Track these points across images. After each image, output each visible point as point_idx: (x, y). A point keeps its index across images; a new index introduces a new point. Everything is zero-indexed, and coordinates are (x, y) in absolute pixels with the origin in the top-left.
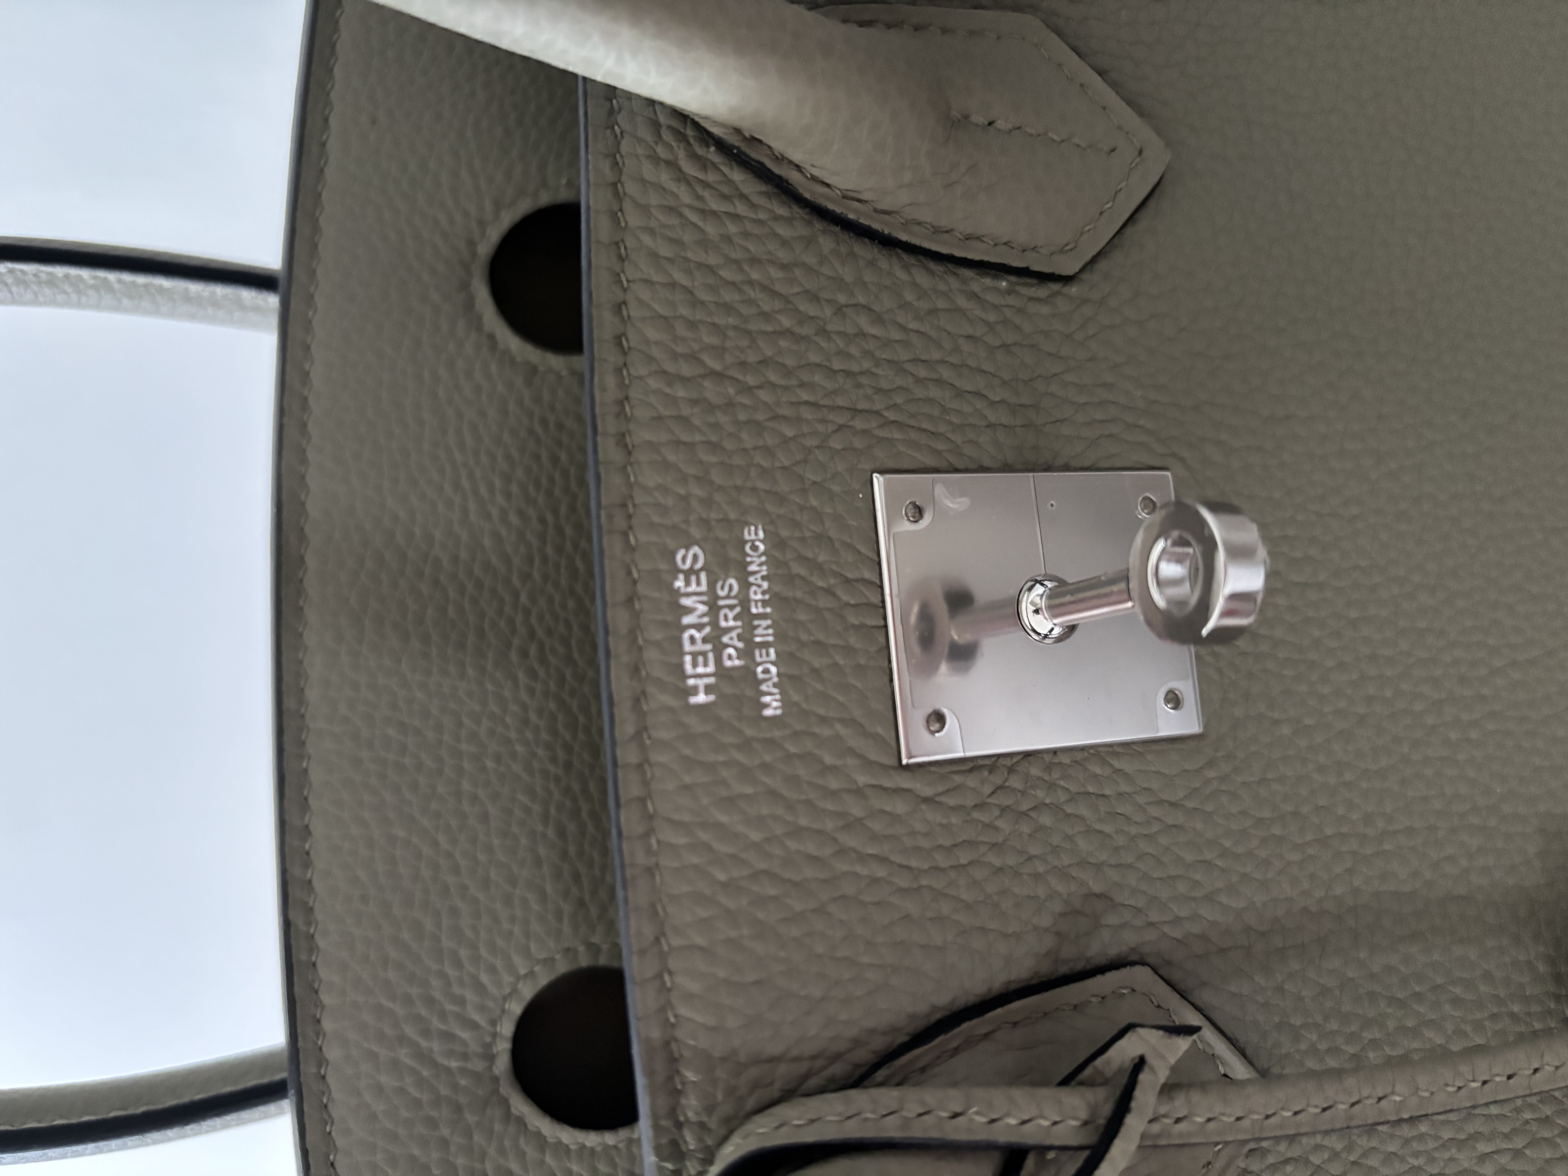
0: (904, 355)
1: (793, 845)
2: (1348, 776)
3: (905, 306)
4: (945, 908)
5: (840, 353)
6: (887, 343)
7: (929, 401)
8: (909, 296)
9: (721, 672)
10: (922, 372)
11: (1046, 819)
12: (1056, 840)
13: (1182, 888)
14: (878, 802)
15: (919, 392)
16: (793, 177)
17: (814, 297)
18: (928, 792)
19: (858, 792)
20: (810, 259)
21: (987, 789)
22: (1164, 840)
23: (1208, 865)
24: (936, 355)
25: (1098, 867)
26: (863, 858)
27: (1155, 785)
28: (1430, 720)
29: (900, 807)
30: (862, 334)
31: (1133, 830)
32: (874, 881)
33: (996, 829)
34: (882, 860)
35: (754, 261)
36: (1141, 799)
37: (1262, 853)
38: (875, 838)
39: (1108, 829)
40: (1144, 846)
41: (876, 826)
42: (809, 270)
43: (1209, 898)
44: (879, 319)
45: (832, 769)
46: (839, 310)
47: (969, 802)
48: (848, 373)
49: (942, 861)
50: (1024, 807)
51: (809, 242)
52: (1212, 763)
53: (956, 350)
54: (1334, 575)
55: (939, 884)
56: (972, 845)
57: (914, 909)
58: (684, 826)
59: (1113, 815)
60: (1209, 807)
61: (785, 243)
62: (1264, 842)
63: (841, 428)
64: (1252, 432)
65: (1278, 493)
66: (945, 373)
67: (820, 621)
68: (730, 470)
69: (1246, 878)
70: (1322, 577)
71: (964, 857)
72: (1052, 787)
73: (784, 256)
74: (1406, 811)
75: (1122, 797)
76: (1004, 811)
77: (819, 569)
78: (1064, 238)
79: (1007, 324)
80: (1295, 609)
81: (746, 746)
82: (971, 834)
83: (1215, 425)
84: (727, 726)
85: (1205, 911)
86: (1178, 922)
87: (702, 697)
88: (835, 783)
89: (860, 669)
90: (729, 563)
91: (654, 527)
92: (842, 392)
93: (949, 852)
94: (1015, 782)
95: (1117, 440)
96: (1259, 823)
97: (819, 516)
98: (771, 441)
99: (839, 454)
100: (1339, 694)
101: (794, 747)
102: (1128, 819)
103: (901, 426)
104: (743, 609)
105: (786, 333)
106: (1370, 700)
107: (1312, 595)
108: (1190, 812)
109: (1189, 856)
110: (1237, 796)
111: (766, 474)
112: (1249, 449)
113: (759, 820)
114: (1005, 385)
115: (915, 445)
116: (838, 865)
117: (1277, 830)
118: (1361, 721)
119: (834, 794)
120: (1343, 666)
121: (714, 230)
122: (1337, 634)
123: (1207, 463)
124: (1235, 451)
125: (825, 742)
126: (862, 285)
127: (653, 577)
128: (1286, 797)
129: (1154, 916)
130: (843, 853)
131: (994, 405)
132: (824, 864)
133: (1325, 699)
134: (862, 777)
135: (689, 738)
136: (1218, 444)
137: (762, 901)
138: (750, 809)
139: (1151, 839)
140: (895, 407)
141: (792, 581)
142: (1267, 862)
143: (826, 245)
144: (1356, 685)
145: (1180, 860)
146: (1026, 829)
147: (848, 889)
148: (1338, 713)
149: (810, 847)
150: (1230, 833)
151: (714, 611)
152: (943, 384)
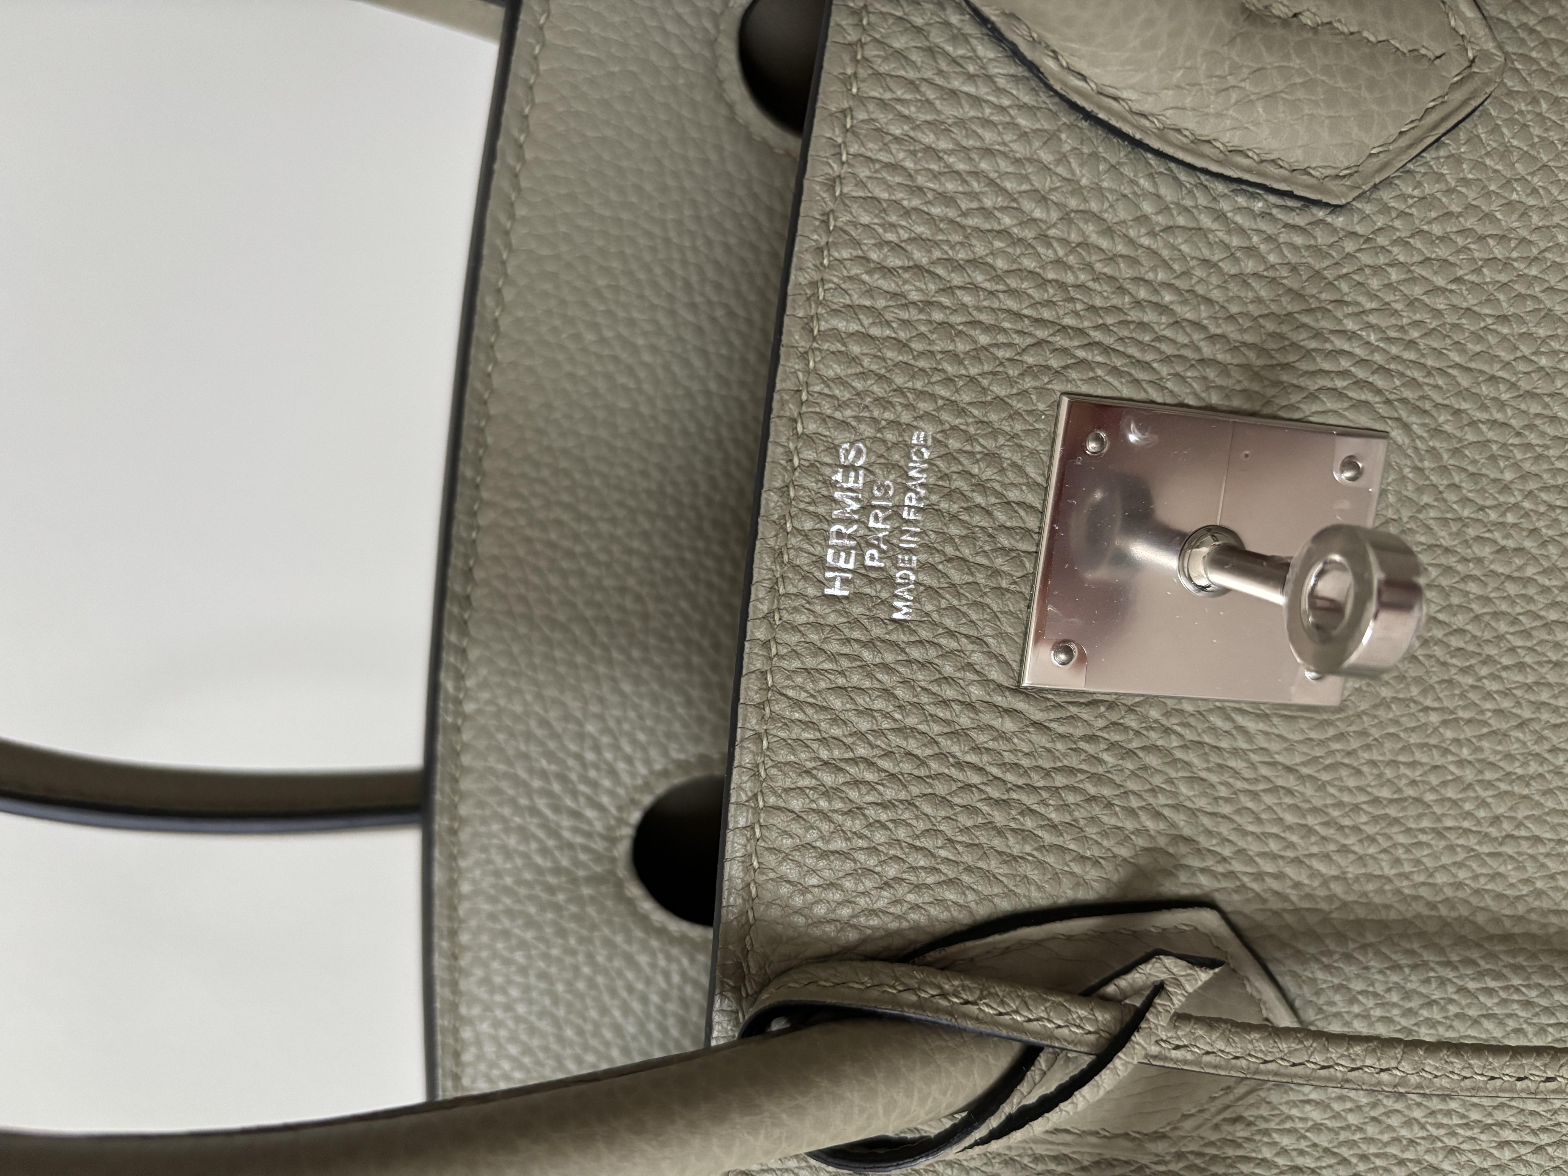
0: (1125, 271)
1: (896, 740)
2: (1488, 775)
4: (1029, 823)
5: (1058, 262)
6: (1112, 259)
7: (1143, 326)
8: (1147, 207)
9: (862, 572)
10: (1143, 293)
11: (1153, 760)
12: (1157, 780)
13: (1274, 846)
14: (987, 718)
15: (1134, 315)
17: (1042, 199)
18: (1039, 716)
19: (970, 706)
20: (1046, 156)
21: (1101, 723)
22: (1269, 799)
23: (1309, 831)
24: (1161, 276)
25: (1193, 813)
26: (960, 764)
27: (1275, 746)
29: (1009, 725)
30: (1085, 244)
31: (1239, 785)
32: (968, 787)
33: (1100, 761)
34: (980, 770)
35: (987, 151)
36: (1255, 758)
37: (1370, 830)
38: (976, 749)
39: (1214, 778)
40: (1245, 802)
41: (981, 738)
42: (1044, 167)
43: (1298, 861)
44: (1108, 231)
45: (948, 680)
46: (1067, 218)
47: (1079, 732)
48: (1062, 285)
49: (1037, 780)
50: (1134, 745)
51: (1049, 136)
52: (1341, 736)
53: (1186, 274)
54: (1545, 572)
55: (1029, 800)
56: (1071, 771)
57: (999, 818)
58: (797, 704)
59: (1222, 767)
60: (1325, 777)
61: (1023, 136)
62: (1375, 819)
63: (1040, 343)
64: (1502, 405)
65: (1508, 476)
66: (1168, 297)
67: (970, 538)
68: (913, 372)
69: (1344, 850)
70: (1530, 571)
71: (1060, 780)
72: (1167, 731)
73: (1019, 149)
74: (1539, 820)
75: (1235, 752)
76: (1112, 746)
77: (981, 486)
78: (1342, 160)
79: (1251, 251)
80: (1486, 600)
81: (871, 644)
82: (1073, 761)
83: (1462, 393)
84: (855, 622)
85: (1289, 871)
86: (1259, 876)
87: (837, 590)
88: (949, 693)
89: (999, 590)
90: (891, 466)
91: (824, 419)
92: (1049, 303)
93: (1047, 773)
94: (1131, 722)
95: (1338, 394)
96: (1376, 801)
97: (995, 433)
98: (962, 347)
99: (1029, 371)
100: (1506, 693)
101: (915, 653)
102: (1236, 774)
103: (1106, 350)
104: (895, 513)
105: (1003, 233)
106: (1539, 706)
107: (1512, 589)
108: (1302, 778)
109: (1290, 818)
110: (1358, 772)
111: (949, 380)
112: (1493, 423)
113: (868, 712)
114: (1231, 318)
115: (1115, 371)
116: (935, 766)
117: (1392, 812)
118: (1522, 724)
119: (945, 703)
120: (1521, 666)
121: (949, 111)
122: (1526, 634)
123: (1437, 432)
124: (1473, 423)
125: (947, 654)
126: (1098, 190)
127: (813, 467)
128: (1413, 783)
129: (1237, 866)
130: (942, 756)
131: (1212, 338)
132: (922, 762)
133: (1489, 695)
134: (976, 692)
135: (817, 626)
136: (1457, 412)
137: (856, 783)
138: (862, 701)
139: (1255, 795)
140: (1103, 328)
141: (950, 494)
142: (1372, 839)
143: (1068, 141)
144: (1529, 688)
145: (1280, 820)
146: (1129, 765)
147: (941, 789)
148: (1499, 712)
149: (912, 745)
150: (1340, 804)
151: (866, 508)
152: (1162, 309)
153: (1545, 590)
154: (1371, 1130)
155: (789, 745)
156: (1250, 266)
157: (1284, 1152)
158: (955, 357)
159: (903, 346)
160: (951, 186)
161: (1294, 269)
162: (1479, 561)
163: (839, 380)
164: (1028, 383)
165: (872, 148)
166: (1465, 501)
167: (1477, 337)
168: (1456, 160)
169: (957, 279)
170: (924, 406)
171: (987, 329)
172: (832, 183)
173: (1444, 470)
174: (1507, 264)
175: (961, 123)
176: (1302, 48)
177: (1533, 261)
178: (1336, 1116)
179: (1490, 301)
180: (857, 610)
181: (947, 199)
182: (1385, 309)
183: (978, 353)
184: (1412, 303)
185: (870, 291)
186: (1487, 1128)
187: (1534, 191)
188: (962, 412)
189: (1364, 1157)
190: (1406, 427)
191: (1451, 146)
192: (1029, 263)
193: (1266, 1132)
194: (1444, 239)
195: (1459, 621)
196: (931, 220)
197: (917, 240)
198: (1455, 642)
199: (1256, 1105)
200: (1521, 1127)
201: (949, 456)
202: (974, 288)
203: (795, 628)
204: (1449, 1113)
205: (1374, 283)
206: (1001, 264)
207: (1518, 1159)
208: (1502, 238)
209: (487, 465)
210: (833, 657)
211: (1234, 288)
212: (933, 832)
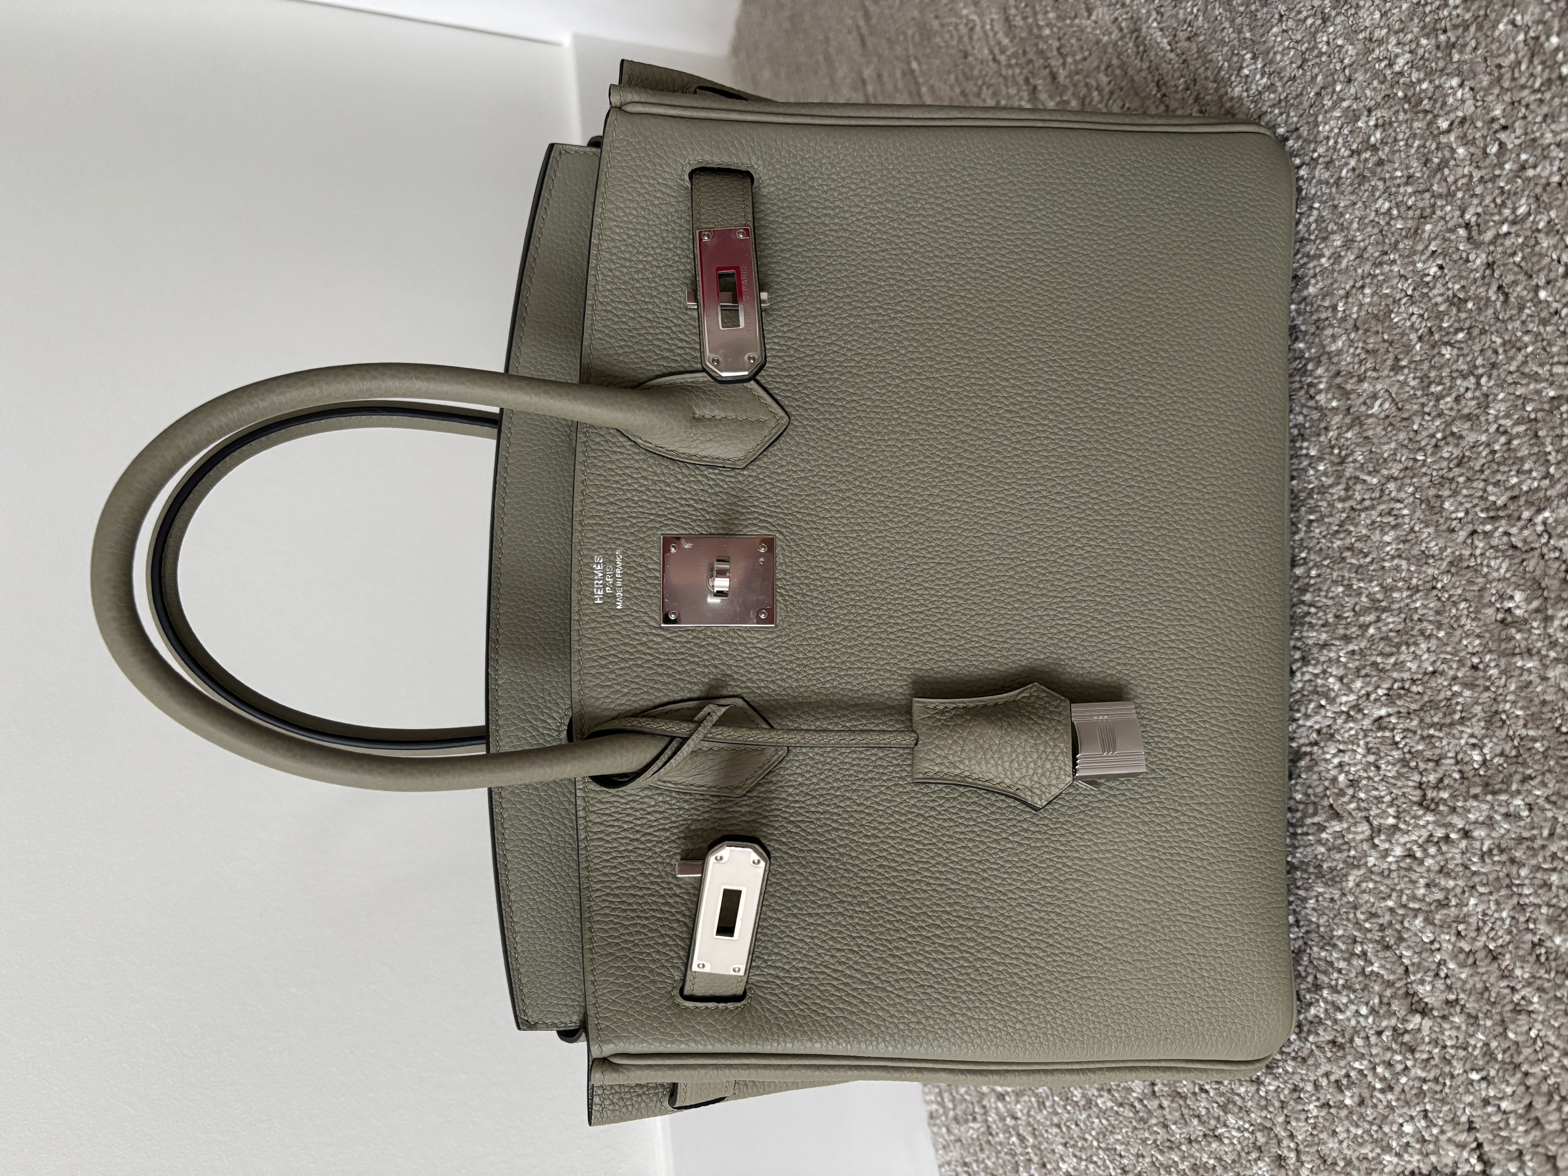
0: (676, 496)
1: (624, 648)
2: (837, 647)
3: (678, 480)
4: (671, 672)
5: (654, 496)
6: (671, 493)
7: (684, 512)
8: (680, 477)
9: (605, 595)
10: (683, 502)
11: (711, 648)
12: (714, 655)
13: (762, 677)
14: (651, 637)
15: (682, 509)
16: (639, 441)
17: (645, 478)
18: (669, 636)
19: (645, 634)
20: (645, 466)
21: (691, 637)
22: (757, 660)
23: (775, 671)
24: (688, 496)
25: (730, 666)
26: (645, 654)
28: (874, 630)
29: (660, 640)
30: (662, 490)
32: (648, 661)
33: (692, 650)
34: (651, 655)
35: (627, 467)
37: (798, 669)
38: (649, 648)
40: (748, 661)
41: (650, 645)
42: (645, 470)
43: (772, 682)
44: (669, 485)
45: (638, 626)
46: (654, 483)
47: (684, 640)
48: (656, 503)
49: (671, 657)
51: (645, 460)
52: (778, 637)
53: (697, 495)
54: (842, 575)
55: (670, 664)
56: (683, 653)
57: (660, 671)
58: (590, 639)
59: (736, 650)
60: (777, 651)
61: (637, 461)
62: (799, 666)
63: (652, 520)
64: (814, 522)
65: (822, 545)
66: (692, 502)
67: (639, 581)
68: (614, 533)
69: (790, 677)
70: (837, 575)
71: (680, 657)
72: (714, 638)
73: (637, 465)
74: (859, 661)
75: (741, 644)
76: (696, 644)
77: (640, 565)
78: (741, 455)
79: (717, 485)
80: (823, 586)
81: (611, 617)
82: (683, 650)
83: (799, 520)
84: (605, 611)
85: (771, 685)
86: (759, 688)
87: (598, 602)
88: (638, 631)
89: (650, 597)
90: (611, 561)
91: (589, 549)
92: (653, 508)
93: (674, 655)
94: (701, 635)
95: (756, 525)
96: (798, 659)
97: (641, 548)
98: (628, 524)
99: (650, 529)
100: (837, 617)
101: (626, 619)
102: (743, 652)
103: (672, 520)
104: (614, 576)
105: (636, 490)
106: (850, 621)
107: (832, 582)
108: (767, 652)
109: (767, 667)
110: (788, 649)
111: (625, 534)
112: (812, 528)
113: (613, 639)
114: (714, 506)
115: (677, 526)
116: (637, 655)
117: (804, 662)
118: (846, 628)
119: (637, 634)
120: (841, 608)
121: (615, 457)
122: (840, 596)
123: (793, 533)
124: (806, 529)
125: (636, 618)
126: (663, 474)
127: (587, 564)
128: (810, 651)
129: (749, 684)
130: (638, 651)
131: (708, 513)
132: (632, 654)
133: (831, 619)
134: (647, 630)
135: (594, 613)
136: (799, 526)
137: (611, 662)
138: (611, 636)
139: (751, 659)
140: (672, 514)
141: (630, 568)
142: (799, 673)
143: (651, 461)
144: (845, 615)
145: (763, 668)
146: (703, 650)
147: (639, 662)
148: (837, 624)
149: (628, 649)
150: (784, 661)
151: (604, 575)
152: (689, 506)
153: (843, 581)
154: (822, 785)
155: (589, 652)
156: (717, 489)
157: (790, 795)
158: (626, 527)
159: (610, 525)
160: (617, 478)
161: (733, 488)
162: (818, 574)
163: (592, 538)
164: (650, 532)
165: (593, 471)
166: (808, 554)
167: (801, 502)
168: (781, 449)
169: (624, 504)
170: (619, 542)
171: (634, 518)
172: (583, 482)
173: (798, 545)
174: (806, 478)
175: (618, 460)
176: (716, 426)
177: (814, 476)
178: (808, 779)
179: (803, 490)
180: (606, 607)
181: (617, 482)
182: (768, 497)
183: (633, 525)
184: (775, 494)
185: (598, 511)
186: (866, 780)
187: (810, 455)
188: (630, 543)
189: (821, 795)
190: (781, 533)
191: (777, 445)
192: (645, 497)
193: (782, 787)
194: (783, 473)
195: (815, 594)
196: (613, 489)
197: (610, 495)
198: (815, 602)
199: (776, 776)
200: (879, 779)
201: (628, 557)
202: (629, 506)
203: (587, 615)
204: (850, 775)
205: (762, 490)
206: (636, 499)
207: (881, 792)
208: (802, 471)
209: (501, 591)
210: (599, 623)
211: (713, 497)
212: (638, 676)
